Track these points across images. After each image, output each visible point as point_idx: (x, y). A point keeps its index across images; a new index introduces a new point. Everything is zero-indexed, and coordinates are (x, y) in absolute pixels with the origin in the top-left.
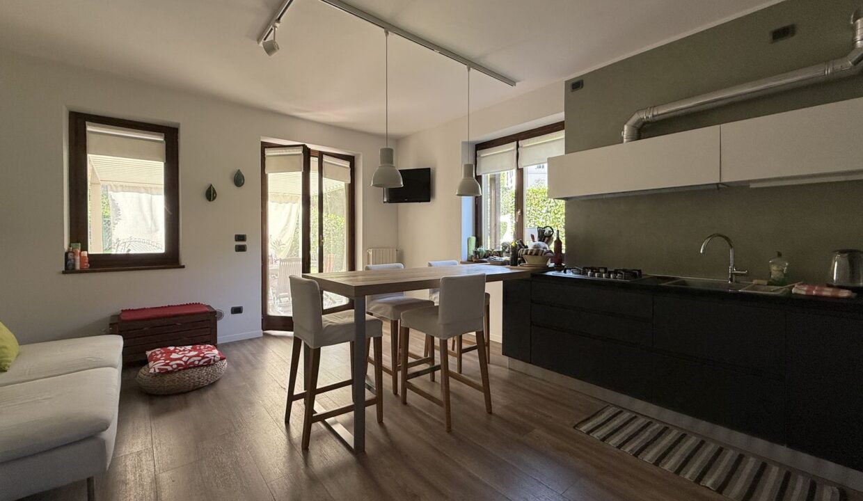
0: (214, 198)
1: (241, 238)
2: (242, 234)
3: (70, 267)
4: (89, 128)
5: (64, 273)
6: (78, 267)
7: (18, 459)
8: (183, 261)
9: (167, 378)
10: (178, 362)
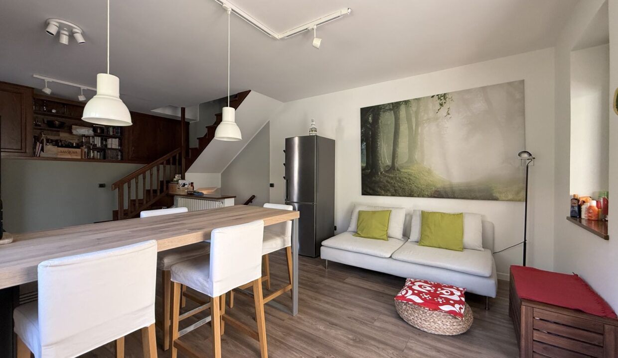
3: (574, 214)
6: (584, 217)
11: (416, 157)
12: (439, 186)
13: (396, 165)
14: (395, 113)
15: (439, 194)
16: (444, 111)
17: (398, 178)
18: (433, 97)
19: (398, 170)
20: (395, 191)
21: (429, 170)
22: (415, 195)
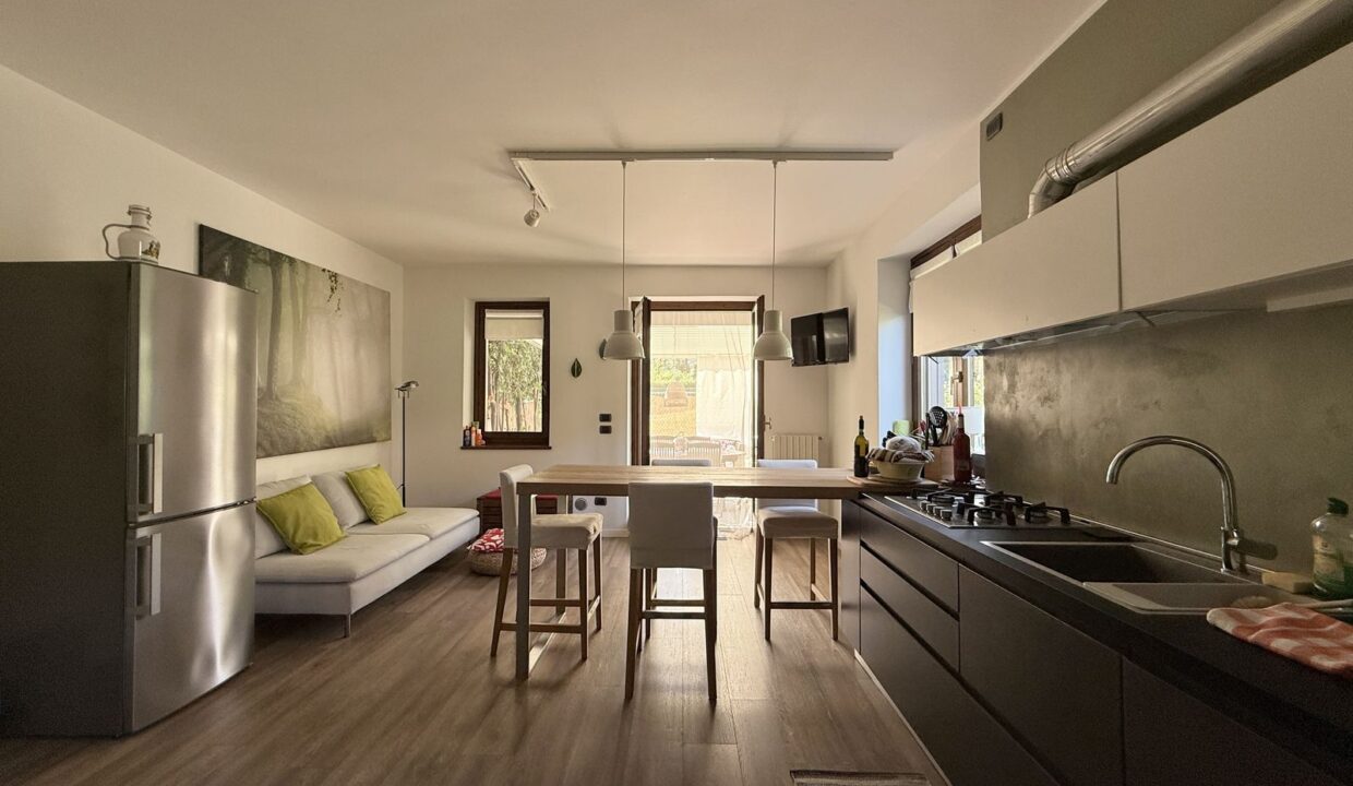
0: (579, 374)
1: (606, 418)
2: (607, 413)
3: (467, 443)
4: (487, 315)
5: (462, 448)
6: (473, 444)
7: (337, 583)
8: (550, 445)
9: (482, 557)
10: (492, 544)
11: (303, 375)
12: (329, 428)
13: (275, 389)
14: (274, 273)
15: (331, 443)
16: (334, 302)
17: (276, 417)
18: (324, 270)
19: (277, 398)
20: (272, 444)
21: (320, 400)
22: (302, 449)
